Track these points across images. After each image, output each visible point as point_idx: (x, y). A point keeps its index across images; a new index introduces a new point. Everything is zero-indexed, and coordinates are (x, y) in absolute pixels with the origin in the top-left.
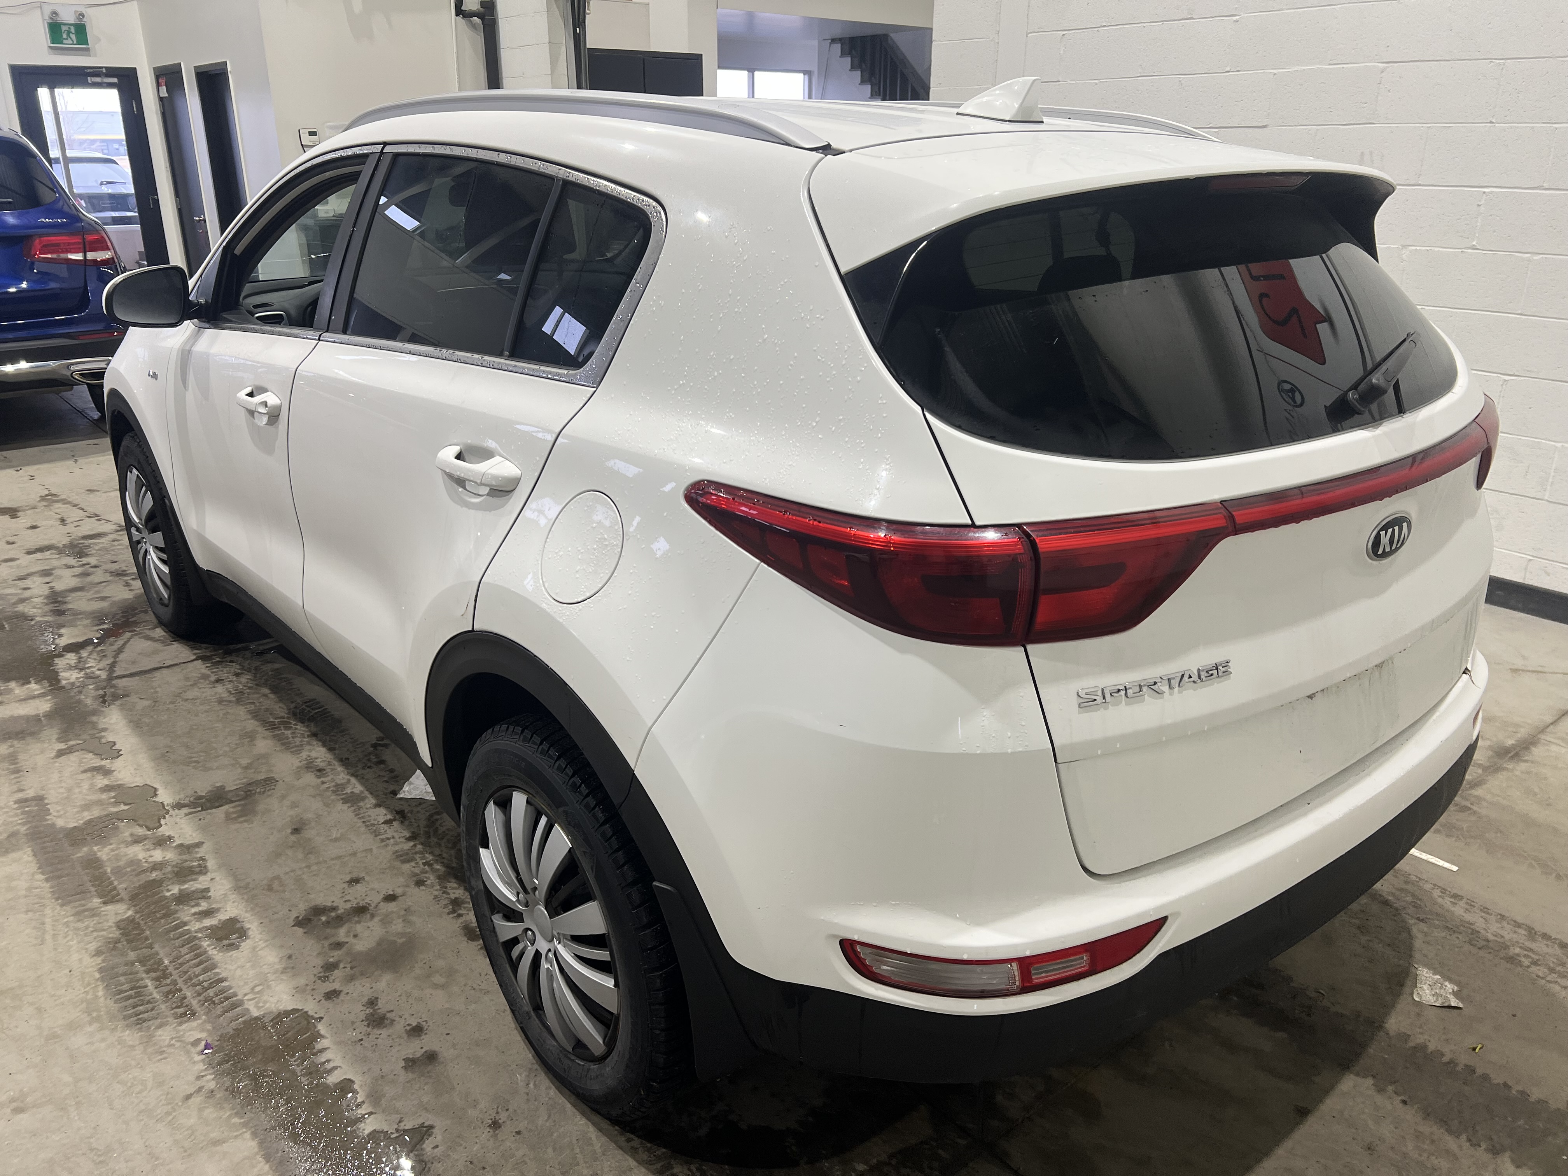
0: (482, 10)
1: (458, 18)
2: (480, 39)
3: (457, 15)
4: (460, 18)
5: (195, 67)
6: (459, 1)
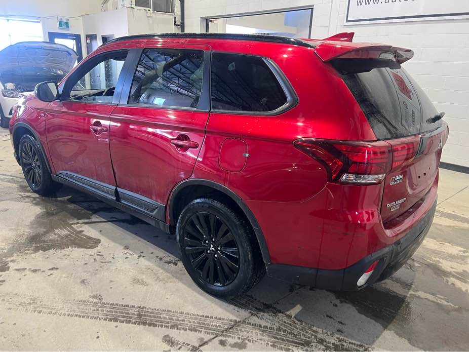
0: (181, 25)
1: (175, 26)
2: (180, 31)
5: (102, 35)
6: (175, 22)
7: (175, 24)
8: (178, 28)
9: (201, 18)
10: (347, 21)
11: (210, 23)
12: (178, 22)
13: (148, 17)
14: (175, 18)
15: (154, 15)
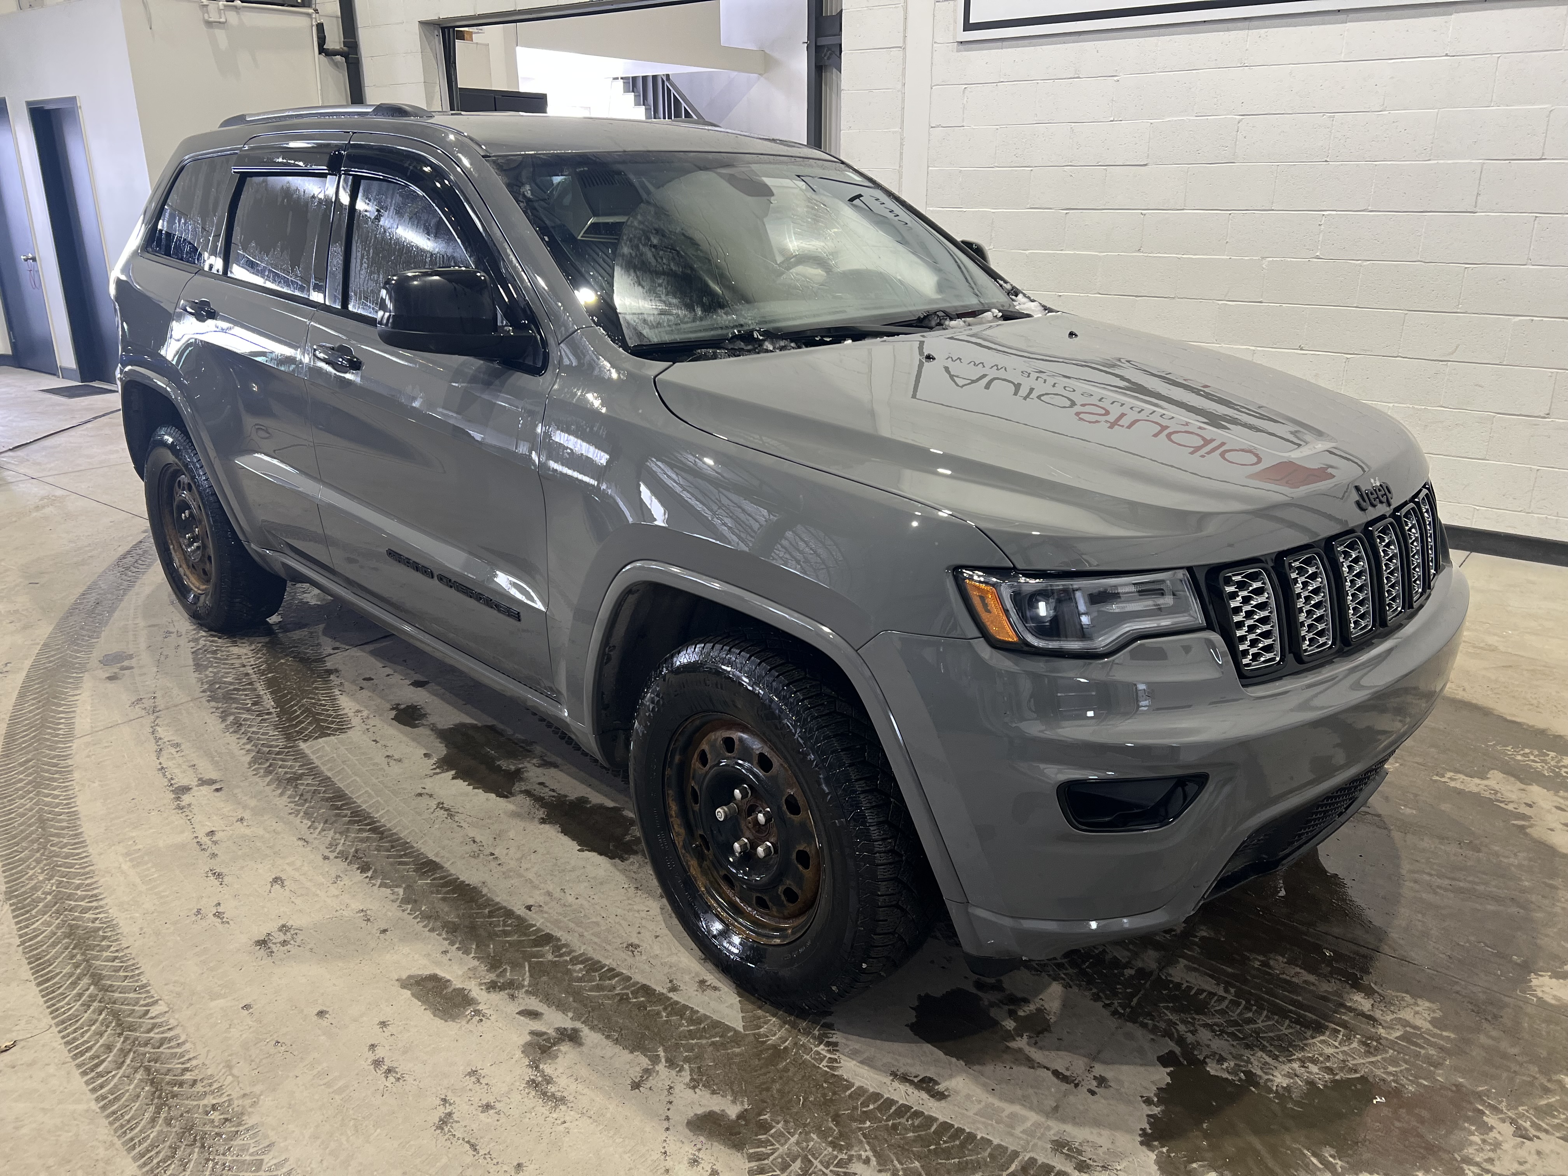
0: (345, 48)
1: (321, 56)
2: (343, 77)
3: (320, 53)
4: (322, 57)
5: (28, 103)
6: (322, 40)
7: (322, 50)
8: (336, 65)
9: (424, 24)
10: (968, 26)
11: (458, 43)
12: (334, 41)
13: (209, 24)
14: (320, 27)
15: (232, 17)
